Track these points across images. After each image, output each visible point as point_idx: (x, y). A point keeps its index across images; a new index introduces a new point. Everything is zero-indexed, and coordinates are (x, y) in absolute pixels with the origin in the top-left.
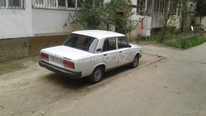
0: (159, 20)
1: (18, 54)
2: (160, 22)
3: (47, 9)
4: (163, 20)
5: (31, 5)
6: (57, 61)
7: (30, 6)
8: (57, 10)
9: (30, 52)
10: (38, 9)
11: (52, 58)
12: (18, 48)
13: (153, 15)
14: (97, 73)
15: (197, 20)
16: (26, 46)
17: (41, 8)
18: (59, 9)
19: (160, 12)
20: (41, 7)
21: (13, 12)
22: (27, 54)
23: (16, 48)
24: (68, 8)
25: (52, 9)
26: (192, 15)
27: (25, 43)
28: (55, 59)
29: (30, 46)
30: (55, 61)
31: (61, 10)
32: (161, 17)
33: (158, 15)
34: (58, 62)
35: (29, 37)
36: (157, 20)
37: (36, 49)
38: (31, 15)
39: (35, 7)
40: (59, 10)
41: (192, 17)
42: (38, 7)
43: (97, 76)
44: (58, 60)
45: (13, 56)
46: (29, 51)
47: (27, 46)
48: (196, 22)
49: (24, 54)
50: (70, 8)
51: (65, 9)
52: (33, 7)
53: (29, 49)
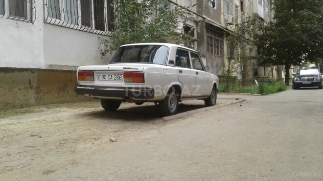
0: (215, 64)
1: (19, 99)
2: (217, 67)
3: (65, 27)
4: (220, 65)
5: (43, 17)
6: (109, 77)
7: (41, 20)
8: (79, 30)
9: (38, 98)
10: (53, 26)
11: (100, 76)
12: (20, 89)
13: (208, 56)
14: (171, 100)
15: (261, 71)
16: (31, 88)
17: (57, 25)
18: (82, 29)
19: (215, 53)
20: (56, 23)
21: (16, 25)
22: (32, 101)
23: (16, 90)
24: (96, 30)
25: (72, 29)
26: (254, 64)
27: (30, 83)
28: (107, 75)
29: (38, 88)
30: (107, 79)
31: (86, 31)
32: (217, 60)
33: (213, 57)
34: (113, 79)
35: (40, 69)
36: (213, 64)
37: (47, 93)
38: (42, 33)
39: (48, 21)
40: (83, 31)
41: (254, 66)
42: (52, 22)
43: (171, 104)
44: (113, 76)
45: (11, 101)
46: (35, 95)
47: (34, 87)
48: (259, 73)
49: (28, 100)
50: (99, 31)
51: (92, 31)
52: (45, 22)
53: (37, 93)
